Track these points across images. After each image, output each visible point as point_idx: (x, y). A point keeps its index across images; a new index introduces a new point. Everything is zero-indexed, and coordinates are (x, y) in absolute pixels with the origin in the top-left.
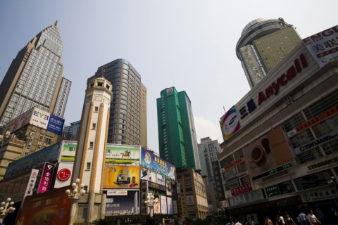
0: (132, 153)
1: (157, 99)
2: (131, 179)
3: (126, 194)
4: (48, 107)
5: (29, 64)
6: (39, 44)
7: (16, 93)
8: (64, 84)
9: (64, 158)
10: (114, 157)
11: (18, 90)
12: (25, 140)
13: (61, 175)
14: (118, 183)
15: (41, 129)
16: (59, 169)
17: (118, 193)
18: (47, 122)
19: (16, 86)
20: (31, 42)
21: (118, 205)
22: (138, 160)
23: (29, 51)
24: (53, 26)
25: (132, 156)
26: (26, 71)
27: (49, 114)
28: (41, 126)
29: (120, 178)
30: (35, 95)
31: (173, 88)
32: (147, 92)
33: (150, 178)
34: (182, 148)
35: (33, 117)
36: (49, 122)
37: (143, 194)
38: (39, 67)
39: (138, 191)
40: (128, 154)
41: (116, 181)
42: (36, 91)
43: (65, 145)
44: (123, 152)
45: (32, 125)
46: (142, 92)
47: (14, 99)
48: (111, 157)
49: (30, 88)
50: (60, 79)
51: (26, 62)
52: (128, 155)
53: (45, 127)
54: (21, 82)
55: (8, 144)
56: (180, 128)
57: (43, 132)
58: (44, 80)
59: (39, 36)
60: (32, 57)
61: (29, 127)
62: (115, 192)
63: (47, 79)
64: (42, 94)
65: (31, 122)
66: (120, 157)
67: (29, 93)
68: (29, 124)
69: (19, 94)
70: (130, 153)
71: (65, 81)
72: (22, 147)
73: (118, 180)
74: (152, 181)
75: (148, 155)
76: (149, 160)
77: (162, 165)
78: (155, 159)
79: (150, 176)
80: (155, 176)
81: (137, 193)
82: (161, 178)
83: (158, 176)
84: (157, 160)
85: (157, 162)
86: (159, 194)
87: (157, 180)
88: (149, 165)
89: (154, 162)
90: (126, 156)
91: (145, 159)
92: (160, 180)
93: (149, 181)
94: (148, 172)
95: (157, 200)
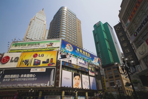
0: (54, 43)
1: (93, 31)
2: (50, 60)
3: (45, 71)
5: (31, 26)
7: (27, 38)
9: (11, 51)
10: (41, 47)
13: (4, 60)
17: (39, 70)
19: (26, 35)
21: (36, 79)
22: (59, 47)
23: (31, 21)
25: (54, 46)
26: (30, 29)
31: (100, 22)
32: (81, 23)
33: (71, 61)
34: (110, 52)
37: (58, 70)
39: (54, 69)
40: (51, 44)
43: (13, 44)
44: (48, 43)
46: (77, 22)
48: (40, 47)
52: (52, 45)
56: (107, 42)
60: (32, 23)
62: (36, 70)
66: (46, 47)
74: (72, 63)
75: (69, 46)
76: (71, 49)
77: (85, 54)
78: (78, 49)
79: (70, 59)
80: (76, 60)
81: (53, 70)
82: (83, 62)
83: (79, 60)
84: (80, 50)
85: (80, 52)
86: (80, 73)
87: (78, 63)
88: (70, 52)
89: (76, 51)
90: (50, 46)
91: (66, 48)
92: (82, 64)
93: (69, 63)
94: (68, 56)
95: (77, 77)
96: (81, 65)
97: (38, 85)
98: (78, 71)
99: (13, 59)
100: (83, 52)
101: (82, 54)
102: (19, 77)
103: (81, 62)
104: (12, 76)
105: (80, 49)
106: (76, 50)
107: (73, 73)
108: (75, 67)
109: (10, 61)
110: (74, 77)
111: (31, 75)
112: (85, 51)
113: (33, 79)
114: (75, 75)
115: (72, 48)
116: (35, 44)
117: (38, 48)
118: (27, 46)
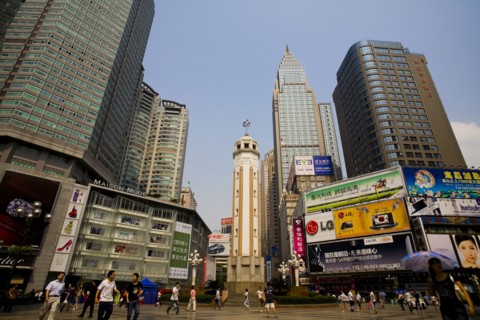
0: (388, 180)
3: (392, 241)
4: (318, 146)
5: (281, 111)
6: (281, 84)
7: (283, 147)
8: (323, 111)
9: (309, 209)
10: (364, 193)
11: (283, 143)
12: (298, 193)
13: (309, 228)
14: (375, 227)
15: (309, 176)
16: (306, 223)
17: (379, 240)
18: (312, 167)
19: (280, 140)
21: (380, 256)
22: (401, 188)
23: (275, 98)
24: (285, 53)
25: (389, 185)
26: (282, 120)
27: (311, 158)
28: (307, 173)
29: (377, 221)
30: (299, 140)
33: (438, 210)
36: (315, 166)
37: (418, 238)
39: (410, 235)
40: (383, 183)
41: (372, 225)
42: (299, 135)
43: (307, 195)
44: (375, 182)
45: (300, 176)
47: (284, 153)
48: (361, 194)
49: (293, 135)
50: (316, 107)
51: (278, 112)
52: (384, 185)
53: (313, 173)
54: (282, 134)
55: (286, 202)
57: (312, 178)
59: (278, 76)
61: (298, 179)
62: (374, 240)
64: (305, 135)
65: (297, 173)
66: (373, 191)
67: (293, 140)
69: (285, 146)
70: (385, 181)
71: (322, 107)
73: (374, 223)
74: (443, 214)
75: (423, 174)
76: (429, 181)
77: (473, 179)
78: (448, 175)
79: (436, 207)
80: (450, 203)
81: (408, 237)
82: (473, 203)
83: (459, 202)
84: (453, 175)
85: (454, 178)
86: (470, 232)
87: (460, 209)
88: (430, 189)
89: (444, 181)
90: (380, 187)
91: (417, 183)
92: (471, 208)
93: (435, 215)
94: (428, 202)
95: (466, 243)
96: (468, 213)
97: (383, 266)
98: (464, 228)
99: (324, 225)
100: (463, 177)
101: (464, 181)
102: (350, 256)
103: (465, 205)
104: (336, 254)
105: (452, 171)
106: (444, 176)
107: (454, 236)
108: (453, 222)
109: (320, 229)
110: (458, 244)
111: (369, 251)
112: (471, 171)
113: (376, 257)
114: (459, 240)
115: (432, 178)
116: (349, 189)
117: (357, 195)
118: (333, 194)
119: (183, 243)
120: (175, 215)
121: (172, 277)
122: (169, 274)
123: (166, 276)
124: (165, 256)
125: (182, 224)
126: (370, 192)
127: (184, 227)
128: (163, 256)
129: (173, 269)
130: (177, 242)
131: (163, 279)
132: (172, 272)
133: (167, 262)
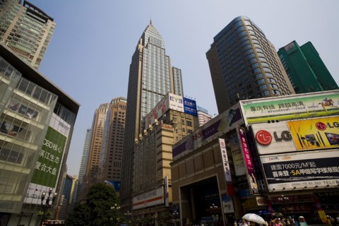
0: (334, 100)
5: (145, 62)
6: (146, 43)
7: (144, 89)
8: (175, 73)
10: (312, 109)
11: (144, 87)
12: (172, 124)
16: (255, 132)
18: (182, 105)
19: (141, 83)
20: (139, 43)
23: (141, 51)
24: (150, 25)
25: (336, 105)
26: (145, 68)
27: (181, 98)
28: (178, 110)
30: (157, 88)
31: (294, 42)
35: (171, 102)
38: (152, 63)
40: (329, 102)
42: (157, 85)
43: (244, 106)
44: (321, 101)
45: (173, 110)
47: (144, 95)
48: (308, 109)
49: (152, 83)
50: (171, 69)
51: (142, 61)
53: (183, 110)
54: (144, 79)
55: (161, 130)
57: (183, 115)
58: (159, 73)
59: (143, 37)
60: (145, 55)
61: (171, 112)
63: (161, 72)
65: (171, 107)
67: (152, 87)
68: (169, 109)
70: (331, 100)
71: (175, 70)
72: (172, 132)
90: (327, 105)
99: (279, 136)
109: (273, 140)
116: (294, 104)
117: (304, 110)
118: (277, 108)
119: (55, 147)
120: (53, 100)
121: (29, 201)
122: (26, 195)
123: (19, 199)
124: (24, 161)
125: (58, 118)
126: (316, 109)
127: (61, 124)
128: (19, 161)
129: (33, 186)
130: (48, 144)
131: (12, 203)
132: (31, 192)
133: (28, 172)
